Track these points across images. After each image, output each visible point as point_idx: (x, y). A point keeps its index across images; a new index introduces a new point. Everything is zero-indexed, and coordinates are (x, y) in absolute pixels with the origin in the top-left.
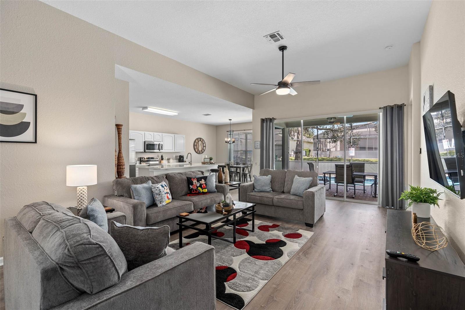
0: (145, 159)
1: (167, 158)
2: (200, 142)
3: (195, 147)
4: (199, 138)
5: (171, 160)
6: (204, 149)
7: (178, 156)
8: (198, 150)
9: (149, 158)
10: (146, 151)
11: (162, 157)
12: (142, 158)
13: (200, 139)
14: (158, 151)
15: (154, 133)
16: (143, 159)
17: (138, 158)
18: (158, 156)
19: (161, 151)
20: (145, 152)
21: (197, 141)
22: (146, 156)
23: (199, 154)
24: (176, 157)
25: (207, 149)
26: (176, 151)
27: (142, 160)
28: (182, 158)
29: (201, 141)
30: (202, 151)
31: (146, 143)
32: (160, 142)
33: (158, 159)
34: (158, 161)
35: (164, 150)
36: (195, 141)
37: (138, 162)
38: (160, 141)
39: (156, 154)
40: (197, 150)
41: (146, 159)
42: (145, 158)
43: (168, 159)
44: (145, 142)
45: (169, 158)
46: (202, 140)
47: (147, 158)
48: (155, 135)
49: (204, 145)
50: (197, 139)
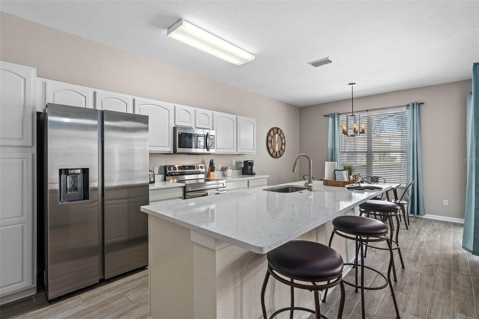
0: (175, 168)
1: (220, 167)
2: (277, 135)
3: (270, 145)
4: (275, 128)
5: (229, 172)
6: (283, 149)
7: (241, 163)
8: (274, 150)
9: (183, 167)
10: (179, 150)
11: (211, 164)
12: (169, 167)
13: (276, 130)
14: (205, 151)
15: (214, 112)
16: (172, 170)
17: (161, 168)
18: (203, 162)
19: (212, 151)
20: (175, 152)
21: (272, 133)
22: (178, 162)
23: (276, 158)
24: (238, 163)
25: (288, 148)
26: (240, 151)
27: (168, 171)
28: (249, 167)
29: (278, 133)
30: (279, 152)
31: (178, 131)
32: (208, 131)
33: (203, 170)
34: (203, 173)
35: (217, 148)
36: (269, 134)
37: (159, 178)
38: (209, 129)
39: (200, 158)
40: (271, 151)
41: (177, 170)
42: (176, 166)
43: (224, 169)
44: (175, 129)
45: (225, 166)
46: (279, 131)
47: (180, 168)
48: (215, 117)
49: (283, 142)
50: (272, 129)
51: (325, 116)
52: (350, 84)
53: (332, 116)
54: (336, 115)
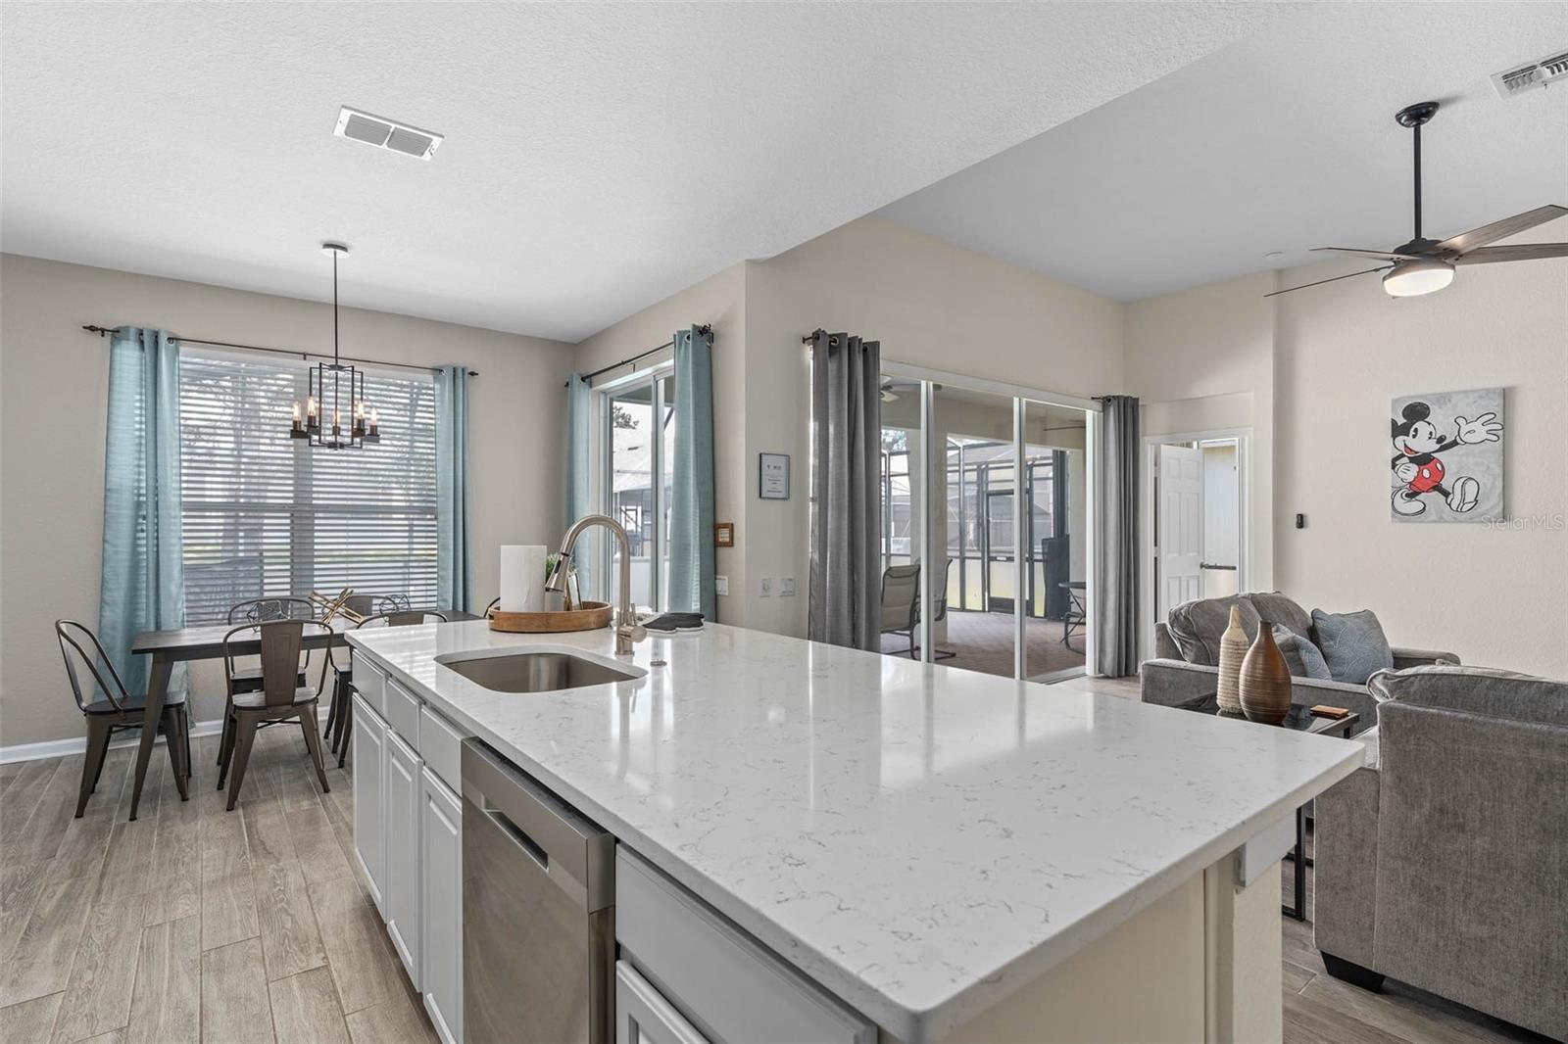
51: (92, 329)
52: (327, 245)
53: (142, 342)
54: (163, 340)
